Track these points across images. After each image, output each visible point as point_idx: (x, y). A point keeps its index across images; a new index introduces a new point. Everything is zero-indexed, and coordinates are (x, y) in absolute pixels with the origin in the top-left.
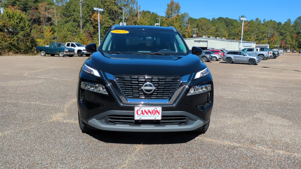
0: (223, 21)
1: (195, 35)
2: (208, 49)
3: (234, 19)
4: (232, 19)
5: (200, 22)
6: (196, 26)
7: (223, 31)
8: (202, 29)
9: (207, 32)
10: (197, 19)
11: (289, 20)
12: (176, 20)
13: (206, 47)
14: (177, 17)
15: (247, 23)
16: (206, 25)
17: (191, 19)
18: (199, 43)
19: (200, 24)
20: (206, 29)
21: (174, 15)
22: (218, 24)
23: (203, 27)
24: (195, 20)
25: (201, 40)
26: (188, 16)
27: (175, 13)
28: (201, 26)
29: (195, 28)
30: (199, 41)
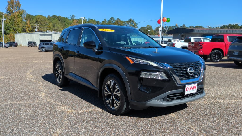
0: (57, 19)
1: (37, 29)
2: (52, 41)
3: (65, 17)
4: (64, 17)
5: (39, 18)
6: (35, 22)
7: (59, 26)
8: (41, 24)
9: (45, 27)
10: (35, 16)
11: (105, 20)
12: (18, 16)
13: (51, 39)
14: (19, 13)
15: (77, 21)
16: (44, 21)
17: (29, 15)
18: (44, 36)
19: (38, 20)
20: (44, 24)
21: (15, 11)
22: (54, 21)
23: (42, 23)
24: (33, 16)
25: (46, 34)
26: (26, 13)
27: (17, 10)
28: (40, 21)
29: (34, 23)
30: (44, 35)
